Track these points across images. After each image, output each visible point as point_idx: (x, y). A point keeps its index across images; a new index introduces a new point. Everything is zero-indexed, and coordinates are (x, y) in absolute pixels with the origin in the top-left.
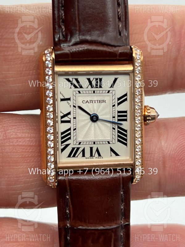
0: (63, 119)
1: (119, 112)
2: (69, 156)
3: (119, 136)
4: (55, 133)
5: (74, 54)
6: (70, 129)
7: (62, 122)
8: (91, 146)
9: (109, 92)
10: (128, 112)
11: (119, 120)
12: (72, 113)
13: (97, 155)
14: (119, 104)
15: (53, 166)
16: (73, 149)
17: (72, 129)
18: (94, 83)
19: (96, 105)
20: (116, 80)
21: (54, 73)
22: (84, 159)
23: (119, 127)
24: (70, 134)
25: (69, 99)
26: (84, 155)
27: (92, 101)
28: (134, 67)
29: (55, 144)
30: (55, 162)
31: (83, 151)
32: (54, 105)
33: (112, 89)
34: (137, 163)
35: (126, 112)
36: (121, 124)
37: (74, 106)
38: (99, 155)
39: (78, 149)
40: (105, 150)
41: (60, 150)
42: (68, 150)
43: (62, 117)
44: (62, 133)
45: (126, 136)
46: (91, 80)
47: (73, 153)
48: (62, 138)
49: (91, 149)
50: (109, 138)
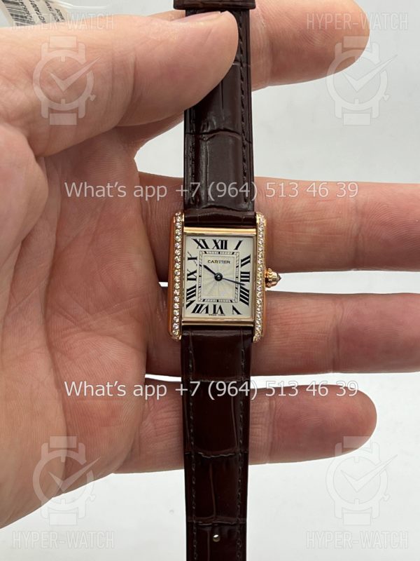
0: (189, 277)
1: (242, 273)
2: (194, 312)
3: (241, 296)
4: (181, 289)
5: (202, 218)
6: (195, 287)
7: (188, 279)
8: (215, 303)
9: (233, 253)
10: (251, 273)
11: (242, 280)
12: (198, 271)
13: (219, 312)
14: (242, 265)
15: (177, 320)
16: (198, 305)
17: (197, 287)
18: (219, 244)
19: (221, 265)
20: (240, 242)
21: (183, 234)
22: (207, 315)
23: (241, 287)
24: (195, 291)
25: (196, 258)
26: (207, 312)
27: (216, 261)
28: (257, 231)
29: (181, 300)
30: (181, 317)
31: (207, 308)
32: (182, 263)
33: (236, 251)
34: (257, 322)
35: (249, 273)
36: (243, 285)
37: (200, 266)
38: (222, 312)
39: (202, 305)
40: (227, 308)
41: (185, 307)
42: (193, 306)
43: (188, 275)
44: (188, 290)
45: (248, 295)
46: (217, 241)
47: (197, 309)
48: (188, 294)
49: (215, 306)
50: (232, 298)
